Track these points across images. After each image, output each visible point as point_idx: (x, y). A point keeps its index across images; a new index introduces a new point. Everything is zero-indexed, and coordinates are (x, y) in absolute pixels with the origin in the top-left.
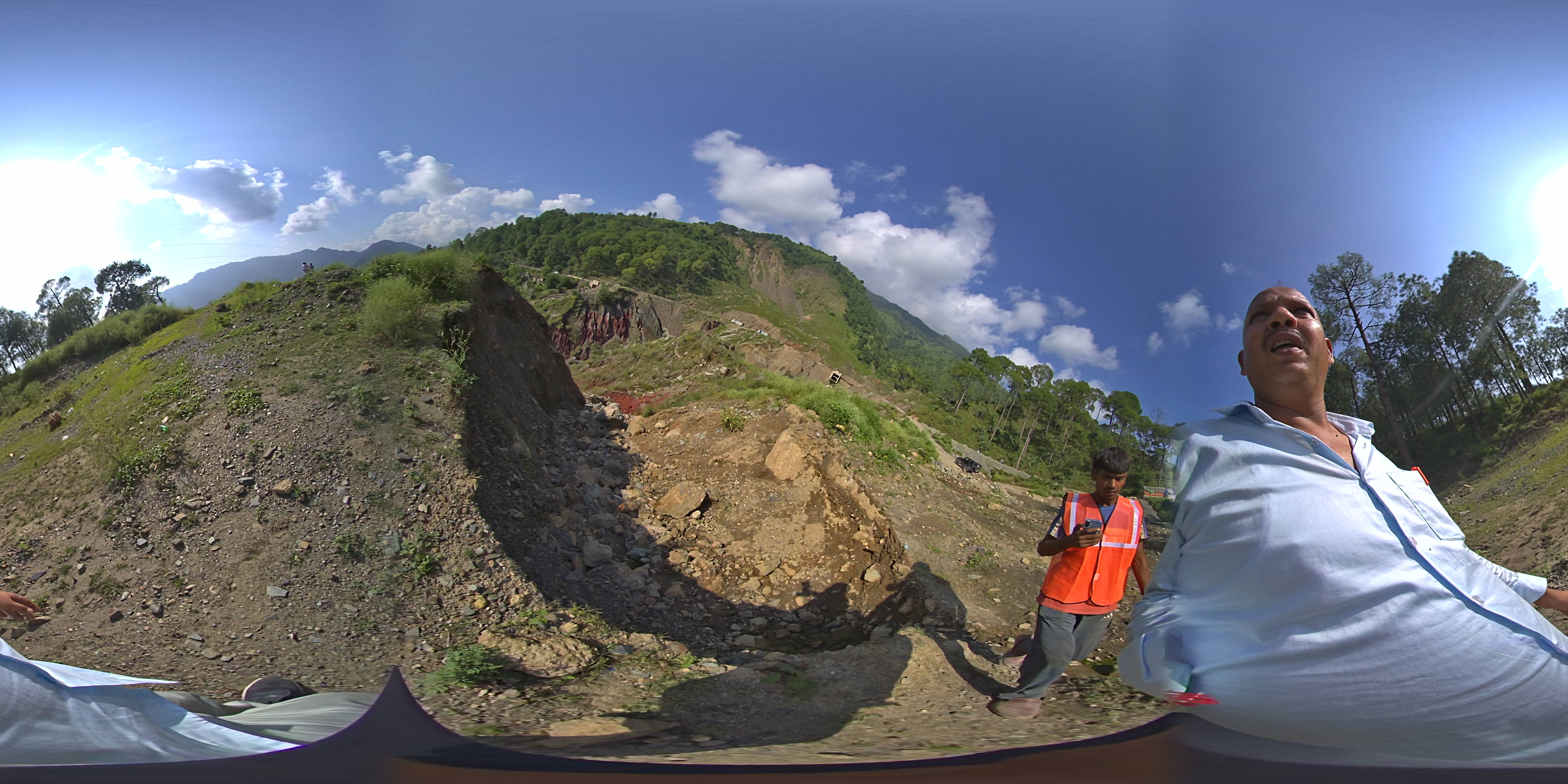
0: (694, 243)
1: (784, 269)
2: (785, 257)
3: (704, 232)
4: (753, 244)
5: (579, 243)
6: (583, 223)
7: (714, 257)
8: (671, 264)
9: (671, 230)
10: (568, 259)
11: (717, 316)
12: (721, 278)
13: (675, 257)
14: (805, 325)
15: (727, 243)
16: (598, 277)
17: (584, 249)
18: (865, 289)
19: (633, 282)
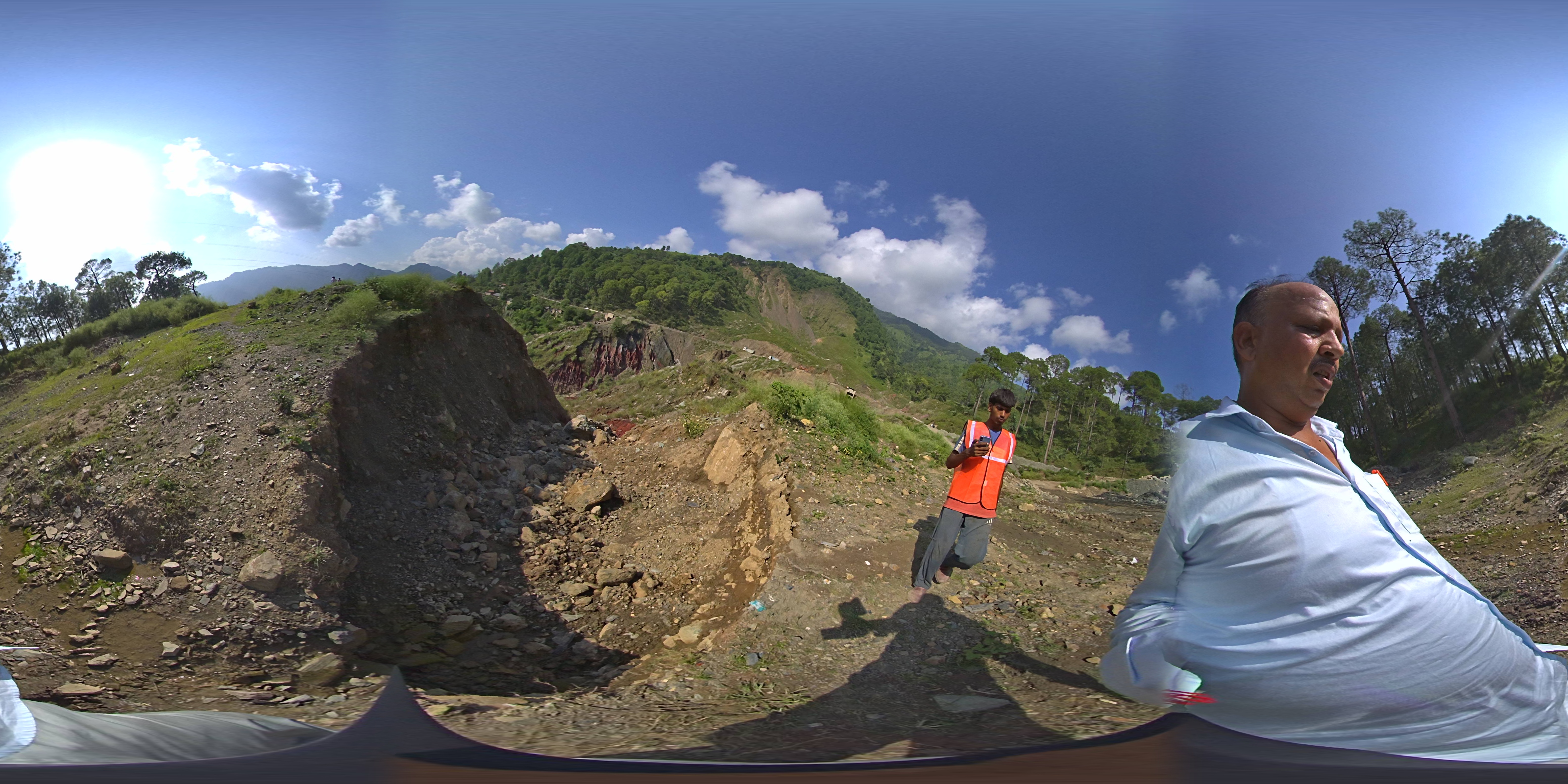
0: (705, 275)
1: (792, 295)
2: (791, 282)
3: (713, 263)
4: (760, 273)
5: (597, 277)
6: (601, 257)
7: (723, 287)
8: (683, 296)
9: (683, 263)
10: (587, 292)
11: (728, 345)
12: (731, 308)
13: (687, 289)
14: (817, 349)
15: (736, 273)
16: (614, 310)
17: (601, 282)
18: (872, 307)
19: (647, 315)
